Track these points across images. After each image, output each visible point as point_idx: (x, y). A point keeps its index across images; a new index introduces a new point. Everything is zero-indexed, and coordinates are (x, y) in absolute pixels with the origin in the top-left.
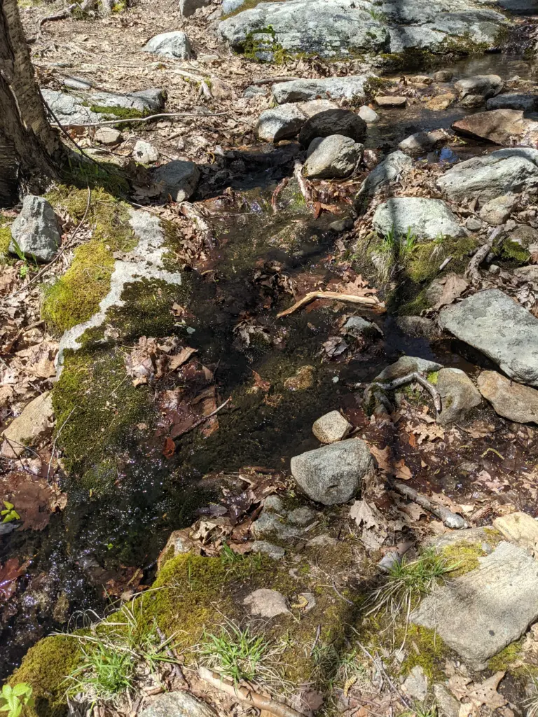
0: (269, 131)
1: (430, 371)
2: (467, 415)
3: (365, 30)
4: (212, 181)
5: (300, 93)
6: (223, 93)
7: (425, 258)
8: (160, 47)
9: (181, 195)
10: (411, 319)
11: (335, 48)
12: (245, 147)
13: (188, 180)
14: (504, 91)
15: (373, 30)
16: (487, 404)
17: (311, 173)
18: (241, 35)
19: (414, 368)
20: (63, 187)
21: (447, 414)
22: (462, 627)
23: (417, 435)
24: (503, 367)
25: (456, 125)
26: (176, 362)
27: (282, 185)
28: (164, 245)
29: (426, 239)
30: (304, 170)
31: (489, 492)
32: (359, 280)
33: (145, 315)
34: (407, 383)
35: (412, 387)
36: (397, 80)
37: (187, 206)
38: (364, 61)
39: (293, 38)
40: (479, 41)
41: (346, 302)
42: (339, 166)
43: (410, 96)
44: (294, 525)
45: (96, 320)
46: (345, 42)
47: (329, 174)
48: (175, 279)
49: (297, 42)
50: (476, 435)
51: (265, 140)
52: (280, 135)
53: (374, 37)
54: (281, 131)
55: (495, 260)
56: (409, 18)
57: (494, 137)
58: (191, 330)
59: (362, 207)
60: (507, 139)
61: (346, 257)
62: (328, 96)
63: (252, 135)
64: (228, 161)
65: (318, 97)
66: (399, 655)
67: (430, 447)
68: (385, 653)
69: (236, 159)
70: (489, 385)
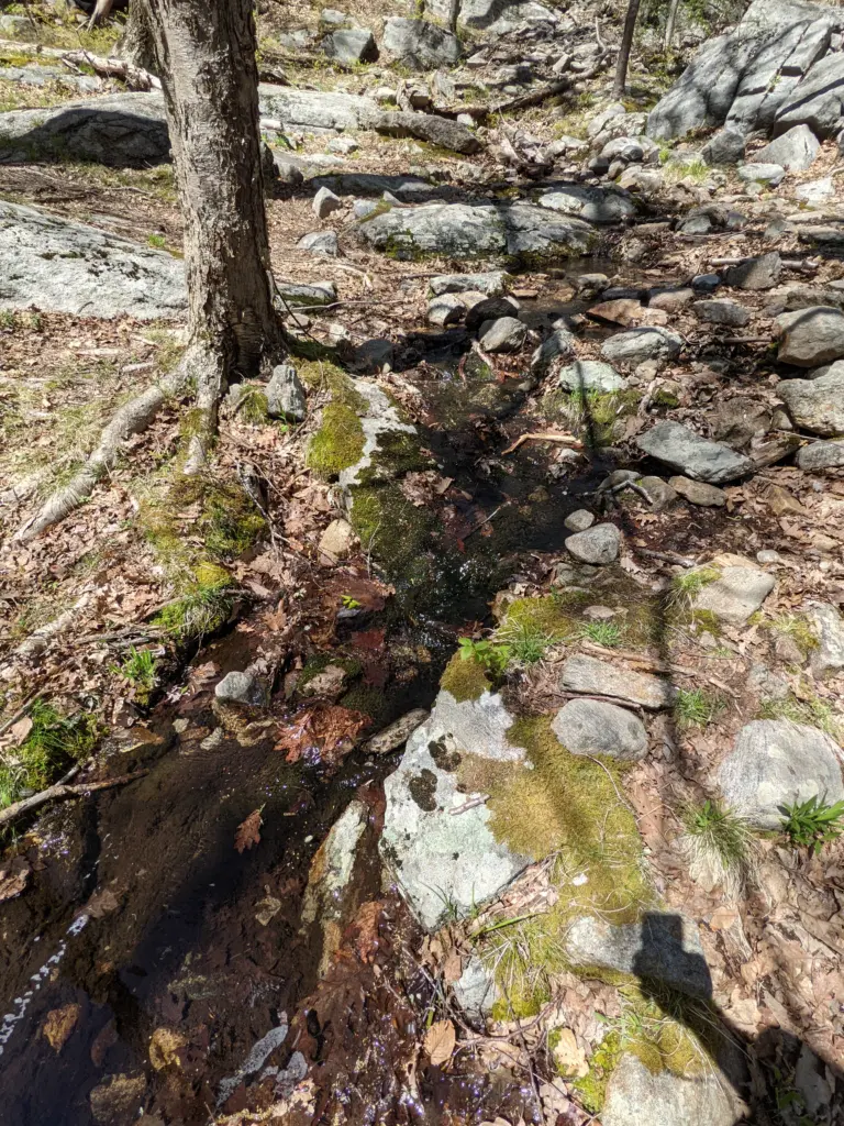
0: (439, 317)
1: (636, 480)
2: (670, 505)
3: (489, 235)
4: (404, 356)
5: (456, 286)
6: (383, 285)
7: (606, 406)
8: (314, 245)
9: (387, 367)
10: (606, 449)
11: (466, 250)
12: (421, 330)
13: (388, 355)
14: (611, 287)
15: (495, 235)
16: (681, 496)
17: (489, 348)
18: (382, 236)
19: (627, 477)
20: (297, 359)
21: (656, 505)
22: (727, 605)
23: (640, 521)
24: (688, 471)
25: (591, 311)
26: (441, 490)
27: (463, 359)
28: (391, 405)
29: (604, 392)
30: (482, 346)
31: (700, 548)
32: (555, 425)
33: (402, 457)
34: (622, 489)
35: (626, 491)
36: (522, 277)
37: (395, 376)
38: (488, 261)
39: (430, 240)
40: (575, 247)
41: (553, 441)
42: (512, 342)
43: (539, 290)
44: (587, 576)
45: (365, 462)
46: (473, 245)
47: (504, 348)
48: (411, 429)
49: (433, 244)
50: (679, 517)
51: (435, 324)
52: (449, 319)
53: (497, 241)
54: (448, 316)
55: (655, 405)
56: (519, 225)
57: (622, 322)
58: (441, 466)
59: (541, 371)
60: (631, 322)
61: (538, 409)
62: (477, 288)
63: (424, 320)
64: (410, 340)
65: (470, 289)
66: (693, 627)
67: (649, 528)
68: (685, 627)
69: (416, 339)
70: (680, 485)
